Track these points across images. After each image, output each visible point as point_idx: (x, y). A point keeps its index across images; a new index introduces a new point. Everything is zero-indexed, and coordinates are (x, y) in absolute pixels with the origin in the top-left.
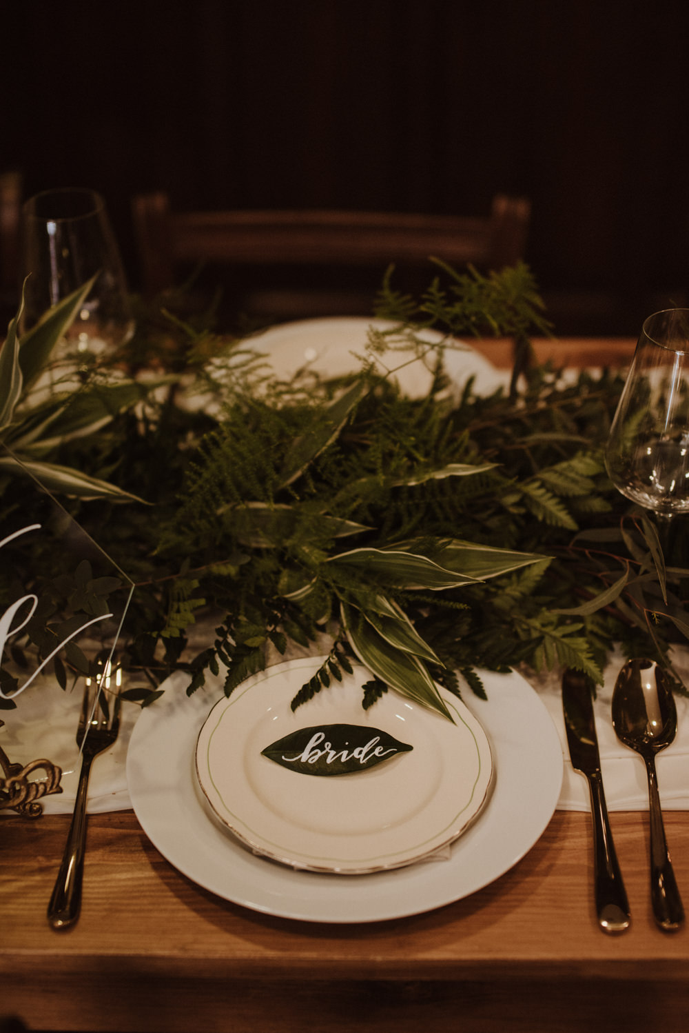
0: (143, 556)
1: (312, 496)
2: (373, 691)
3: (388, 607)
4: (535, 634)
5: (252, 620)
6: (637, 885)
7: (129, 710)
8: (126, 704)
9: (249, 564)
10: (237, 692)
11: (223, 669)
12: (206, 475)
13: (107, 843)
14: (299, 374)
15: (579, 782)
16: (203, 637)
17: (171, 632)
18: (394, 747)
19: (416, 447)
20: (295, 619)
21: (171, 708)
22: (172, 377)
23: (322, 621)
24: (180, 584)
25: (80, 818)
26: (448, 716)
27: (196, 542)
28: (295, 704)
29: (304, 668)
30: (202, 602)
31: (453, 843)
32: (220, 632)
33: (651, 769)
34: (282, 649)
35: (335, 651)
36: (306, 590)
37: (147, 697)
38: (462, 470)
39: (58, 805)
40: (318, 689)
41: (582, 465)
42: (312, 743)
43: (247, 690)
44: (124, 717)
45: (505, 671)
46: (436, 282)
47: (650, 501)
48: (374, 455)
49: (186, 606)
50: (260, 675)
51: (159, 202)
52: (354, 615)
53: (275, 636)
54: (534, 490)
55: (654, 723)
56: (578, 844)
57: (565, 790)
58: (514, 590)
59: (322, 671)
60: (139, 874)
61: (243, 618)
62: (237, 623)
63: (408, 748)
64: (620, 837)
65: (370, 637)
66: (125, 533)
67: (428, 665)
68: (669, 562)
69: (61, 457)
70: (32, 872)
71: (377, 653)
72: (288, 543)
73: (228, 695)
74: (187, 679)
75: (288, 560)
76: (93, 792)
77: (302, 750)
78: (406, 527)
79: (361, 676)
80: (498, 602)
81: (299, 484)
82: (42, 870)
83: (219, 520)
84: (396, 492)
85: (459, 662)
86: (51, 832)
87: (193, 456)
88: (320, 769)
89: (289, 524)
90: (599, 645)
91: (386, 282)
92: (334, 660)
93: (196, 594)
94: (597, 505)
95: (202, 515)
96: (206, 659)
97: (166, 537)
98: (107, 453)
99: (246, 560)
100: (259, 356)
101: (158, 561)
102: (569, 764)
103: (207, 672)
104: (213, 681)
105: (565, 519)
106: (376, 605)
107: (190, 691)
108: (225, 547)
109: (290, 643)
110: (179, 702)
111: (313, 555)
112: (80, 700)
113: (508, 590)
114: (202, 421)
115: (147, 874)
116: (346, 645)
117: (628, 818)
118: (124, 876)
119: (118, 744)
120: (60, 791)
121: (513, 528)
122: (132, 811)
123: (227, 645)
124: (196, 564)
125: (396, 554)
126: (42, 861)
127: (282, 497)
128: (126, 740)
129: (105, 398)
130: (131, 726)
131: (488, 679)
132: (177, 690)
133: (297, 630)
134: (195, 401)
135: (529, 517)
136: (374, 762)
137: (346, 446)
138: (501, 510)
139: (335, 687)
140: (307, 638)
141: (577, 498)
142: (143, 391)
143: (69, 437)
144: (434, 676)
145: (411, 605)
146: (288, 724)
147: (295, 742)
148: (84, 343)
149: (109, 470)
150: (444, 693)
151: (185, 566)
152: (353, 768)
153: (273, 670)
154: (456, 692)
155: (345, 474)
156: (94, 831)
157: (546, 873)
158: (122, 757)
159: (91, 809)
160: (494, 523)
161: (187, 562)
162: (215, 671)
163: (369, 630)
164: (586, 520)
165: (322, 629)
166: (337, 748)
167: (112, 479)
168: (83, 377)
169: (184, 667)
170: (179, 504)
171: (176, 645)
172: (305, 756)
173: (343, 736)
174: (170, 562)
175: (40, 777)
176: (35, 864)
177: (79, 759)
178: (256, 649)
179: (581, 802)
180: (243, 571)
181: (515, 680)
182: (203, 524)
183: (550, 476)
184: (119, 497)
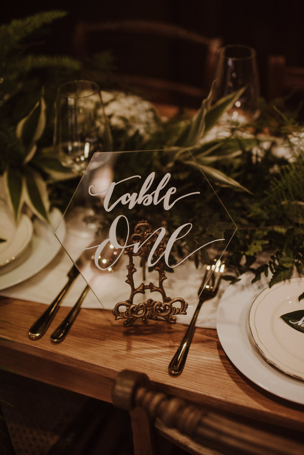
0: (244, 217)
5: (288, 255)
7: (224, 284)
9: (292, 229)
10: (275, 286)
11: (270, 275)
12: (280, 184)
13: (202, 341)
16: (264, 259)
17: (250, 253)
21: (243, 288)
22: (272, 138)
24: (258, 232)
25: (191, 328)
27: (269, 215)
28: (301, 298)
30: (267, 242)
32: (272, 257)
34: (299, 271)
37: (233, 280)
39: (184, 319)
43: (279, 287)
44: (221, 287)
49: (259, 243)
50: (287, 281)
51: (281, 60)
53: (297, 265)
60: (213, 359)
61: (284, 254)
62: (281, 255)
66: (238, 205)
69: (216, 165)
70: (166, 347)
73: (270, 287)
74: (253, 276)
76: (200, 317)
77: (299, 320)
82: (170, 347)
83: (282, 207)
86: (178, 331)
87: (277, 176)
93: (265, 238)
95: (275, 203)
96: (263, 268)
97: (256, 209)
98: (237, 168)
99: (291, 227)
101: (250, 220)
103: (263, 274)
104: (264, 279)
107: (253, 281)
110: (247, 286)
112: (203, 275)
114: (283, 161)
115: (216, 360)
118: (206, 358)
119: (216, 298)
120: (186, 314)
122: (215, 330)
123: (274, 264)
124: (268, 224)
126: (171, 343)
128: (220, 297)
129: (240, 143)
130: (223, 292)
132: (248, 280)
134: (281, 151)
142: (258, 142)
143: (221, 157)
147: (298, 315)
148: (235, 116)
149: (236, 175)
151: (262, 225)
153: (293, 281)
156: (197, 335)
158: (216, 305)
159: (197, 324)
161: (264, 223)
162: (266, 275)
167: (236, 179)
168: (233, 131)
169: (253, 271)
170: (265, 196)
171: (251, 259)
172: (300, 323)
174: (256, 221)
176: (168, 343)
177: (197, 301)
178: (287, 269)
180: (289, 232)
182: (274, 207)
184: (238, 188)
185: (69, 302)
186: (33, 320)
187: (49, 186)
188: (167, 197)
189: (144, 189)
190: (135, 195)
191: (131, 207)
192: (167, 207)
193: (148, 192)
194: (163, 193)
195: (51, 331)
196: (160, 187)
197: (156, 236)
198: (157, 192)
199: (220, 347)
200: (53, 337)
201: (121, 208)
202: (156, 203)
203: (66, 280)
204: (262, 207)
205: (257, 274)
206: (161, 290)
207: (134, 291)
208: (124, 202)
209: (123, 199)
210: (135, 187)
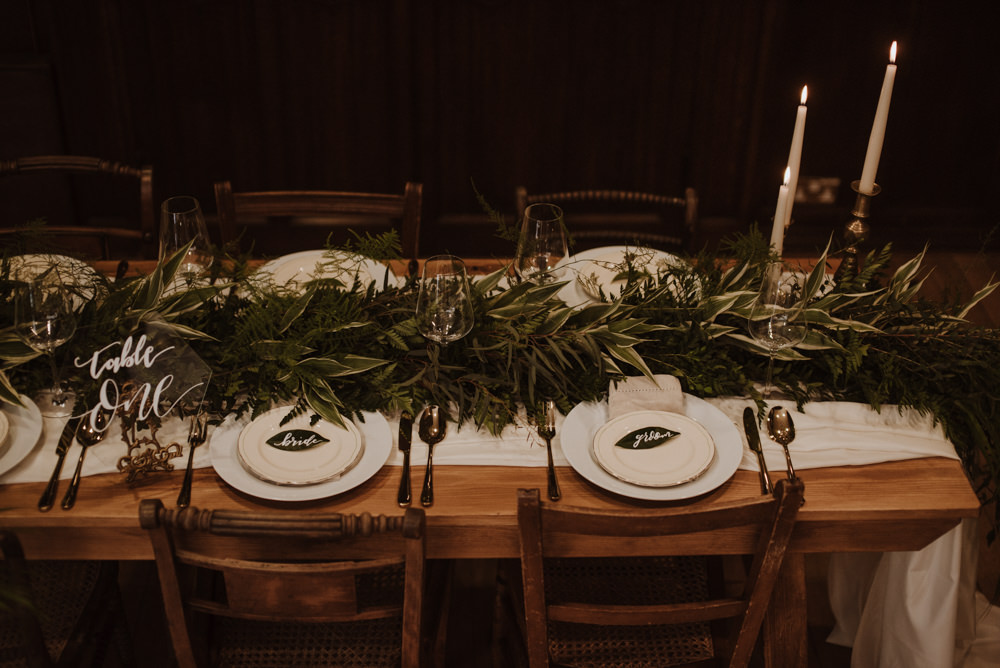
0: (217, 365)
1: (291, 337)
2: (315, 419)
3: (321, 383)
4: (388, 396)
5: (264, 390)
6: (417, 491)
7: (211, 428)
8: (209, 426)
9: (263, 366)
10: (256, 419)
11: (251, 410)
12: (245, 328)
13: (201, 479)
14: (289, 282)
15: (400, 455)
16: (241, 401)
17: (229, 393)
18: (321, 439)
19: (336, 315)
20: (283, 389)
21: (229, 427)
22: (234, 284)
23: (295, 391)
24: (233, 375)
25: (189, 472)
26: (346, 428)
27: (240, 358)
28: (281, 424)
29: (286, 410)
30: (242, 382)
31: (342, 474)
32: (250, 394)
33: (431, 451)
34: (276, 402)
35: (299, 402)
36: (287, 377)
37: (217, 423)
38: (356, 325)
39: (179, 463)
40: (292, 418)
41: (411, 322)
42: (287, 437)
43: (261, 419)
44: (208, 433)
45: (374, 411)
46: (349, 241)
47: (437, 338)
48: (318, 319)
49: (235, 385)
50: (267, 413)
51: (228, 186)
52: (307, 387)
53: (274, 397)
54: (391, 334)
55: (436, 430)
56: (395, 479)
57: (392, 456)
58: (381, 377)
59: (293, 411)
60: (214, 490)
61: (260, 390)
62: (258, 392)
63: (328, 441)
64: (413, 475)
65: (314, 396)
66: (209, 354)
67: (338, 407)
68: (441, 362)
69: (180, 320)
70: (170, 490)
71: (316, 402)
72: (280, 357)
73: (252, 420)
74: (236, 415)
75: (282, 365)
76: (194, 460)
77: (282, 440)
78: (332, 350)
79: (310, 413)
80: (373, 382)
81: (286, 333)
82: (174, 489)
83: (250, 348)
84: (327, 335)
85: (355, 408)
86: (177, 476)
87: (241, 320)
88: (290, 448)
89: (282, 348)
90: (418, 401)
91: (328, 240)
92: (299, 406)
93: (240, 379)
94: (419, 340)
95: (244, 346)
96: (244, 407)
97: (227, 355)
98: (200, 319)
99: (261, 364)
100: (271, 274)
101: (221, 366)
102: (397, 446)
103: (245, 412)
104: (247, 415)
105: (403, 346)
106: (316, 382)
107: (237, 419)
108: (253, 359)
109: (281, 400)
110: (233, 425)
111: (292, 363)
112: (189, 426)
113: (379, 378)
114: (245, 303)
115: (217, 490)
116: (305, 400)
117: (418, 468)
118: (208, 491)
119: (206, 442)
120: (181, 456)
121: (382, 350)
122: (212, 467)
123: (253, 400)
124: (240, 365)
125: (325, 360)
126: (174, 486)
127: (279, 338)
128: (209, 441)
129: (198, 294)
130: (211, 436)
131: (365, 414)
132: (231, 420)
133: (283, 394)
134: (244, 294)
135: (389, 345)
136: (312, 446)
137: (306, 315)
138: (377, 343)
139: (299, 418)
140: (288, 398)
141: (410, 337)
142: (217, 290)
143: (183, 312)
144: (341, 412)
145: (334, 383)
146: (276, 430)
147: (280, 437)
148: (190, 267)
149: (201, 326)
150: (345, 420)
151: (235, 368)
152: (303, 448)
153: (272, 411)
154: (353, 421)
155: (305, 327)
156: (195, 475)
157: (381, 487)
158: (207, 447)
159: (194, 466)
160: (373, 349)
161: (236, 365)
162: (248, 411)
163: (314, 394)
164: (413, 346)
165: (295, 394)
166: (297, 439)
167: (202, 331)
168: (189, 283)
169: (235, 411)
170: (232, 341)
171: (231, 401)
172: (284, 443)
173: (300, 434)
174: (228, 366)
175: (173, 450)
176: (170, 487)
177: (189, 449)
178: (265, 402)
179: (399, 460)
180: (262, 368)
181: (378, 415)
182: (244, 350)
183: (397, 327)
184: (206, 338)
185: (67, 473)
186: (37, 498)
187: (8, 373)
188: (146, 356)
189: (125, 353)
190: (117, 359)
191: (116, 370)
192: (148, 365)
193: (129, 355)
194: (142, 353)
195: (58, 501)
196: (139, 348)
197: (143, 391)
198: (137, 353)
199: (219, 480)
200: (63, 504)
201: (108, 374)
202: (137, 363)
203: (57, 458)
204: (231, 352)
205: (239, 415)
206: (154, 441)
207: (131, 448)
208: (109, 368)
209: (107, 365)
210: (116, 352)
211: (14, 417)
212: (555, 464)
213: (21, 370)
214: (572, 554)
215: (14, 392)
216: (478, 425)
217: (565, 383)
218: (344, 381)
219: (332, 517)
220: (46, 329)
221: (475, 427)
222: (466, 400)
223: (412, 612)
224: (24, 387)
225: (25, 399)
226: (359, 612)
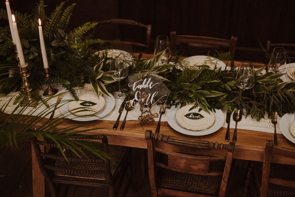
1: (194, 83)
2: (200, 110)
3: (203, 99)
4: (224, 105)
5: (185, 99)
6: (231, 136)
7: (167, 109)
9: (185, 91)
10: (182, 108)
11: (180, 105)
12: (180, 78)
13: (163, 125)
14: (194, 65)
15: (227, 124)
16: (177, 101)
17: (173, 99)
18: (202, 117)
19: (210, 77)
20: (190, 99)
21: (172, 110)
23: (194, 100)
24: (175, 93)
25: (159, 122)
26: (210, 114)
27: (178, 88)
28: (189, 110)
29: (191, 106)
31: (208, 129)
32: (180, 100)
33: (236, 124)
34: (188, 103)
35: (195, 104)
36: (192, 95)
37: (169, 108)
38: (216, 81)
39: (157, 120)
40: (193, 109)
41: (233, 82)
42: (191, 115)
44: (166, 111)
45: (219, 109)
46: (215, 54)
47: (242, 88)
48: (204, 78)
49: (176, 96)
50: (185, 106)
51: (175, 33)
52: (199, 99)
53: (187, 101)
54: (226, 85)
55: (238, 118)
56: (225, 132)
57: (224, 124)
58: (222, 99)
59: (193, 107)
60: (167, 129)
61: (183, 99)
62: (182, 99)
63: (204, 117)
64: (230, 131)
65: (200, 103)
66: (169, 86)
67: (208, 107)
68: (242, 96)
69: (159, 74)
70: (153, 127)
71: (201, 105)
72: (190, 89)
73: (180, 108)
74: (175, 106)
75: (191, 92)
76: (161, 119)
78: (207, 88)
79: (199, 108)
80: (219, 100)
81: (193, 81)
82: (155, 127)
83: (181, 85)
84: (206, 83)
85: (212, 108)
86: (156, 123)
87: (179, 76)
88: (192, 118)
89: (191, 87)
90: (233, 107)
91: (208, 53)
92: (195, 105)
93: (177, 95)
94: (235, 88)
95: (179, 84)
96: (178, 104)
97: (173, 87)
98: (166, 74)
100: (189, 62)
102: (226, 121)
103: (178, 105)
105: (230, 90)
106: (202, 98)
107: (175, 107)
108: (182, 89)
109: (190, 103)
110: (174, 109)
111: (194, 91)
112: (160, 108)
113: (221, 99)
114: (180, 71)
115: (168, 129)
116: (197, 104)
117: (232, 129)
118: (165, 129)
119: (165, 114)
120: (158, 117)
121: (223, 90)
122: (167, 122)
123: (181, 102)
124: (178, 90)
125: (205, 92)
126: (155, 126)
127: (190, 83)
128: (166, 113)
129: (166, 67)
130: (167, 112)
131: (216, 110)
132: (173, 107)
133: (190, 101)
134: (178, 67)
135: (225, 89)
136: (199, 118)
137: (200, 76)
138: (221, 87)
139: (195, 109)
140: (192, 102)
141: (232, 86)
143: (161, 72)
144: (209, 109)
145: (207, 99)
146: (188, 112)
147: (189, 115)
148: (163, 58)
149: (166, 77)
150: (210, 111)
151: (176, 91)
152: (196, 119)
153: (187, 106)
154: (212, 111)
155: (199, 80)
156: (161, 124)
157: (220, 134)
158: (166, 115)
159: (161, 121)
160: (220, 89)
161: (176, 90)
162: (179, 105)
163: (200, 102)
164: (233, 90)
165: (194, 101)
166: (194, 116)
167: (167, 78)
169: (175, 105)
170: (176, 82)
171: (174, 101)
172: (190, 117)
173: (195, 114)
174: (174, 90)
175: (156, 115)
177: (160, 115)
178: (185, 103)
179: (226, 126)
180: (184, 92)
183: (228, 83)
184: (168, 81)
185: (122, 119)
186: (113, 126)
187: (105, 86)
188: (150, 85)
189: (144, 83)
190: (141, 85)
191: (140, 89)
192: (150, 88)
193: (145, 84)
194: (149, 84)
195: (119, 127)
196: (148, 82)
197: (148, 96)
198: (147, 84)
199: (169, 126)
200: (120, 128)
202: (147, 87)
203: (119, 114)
204: (175, 86)
205: (176, 106)
206: (150, 112)
207: (142, 113)
208: (138, 88)
209: (138, 87)
210: (141, 83)
211: (106, 100)
212: (277, 133)
213: (110, 85)
214: (279, 163)
215: (107, 92)
216: (252, 117)
217: (281, 107)
218: (210, 99)
219: (206, 142)
220: (119, 73)
221: (251, 118)
222: (249, 109)
223: (226, 175)
224: (110, 91)
225: (110, 94)
226: (209, 173)
